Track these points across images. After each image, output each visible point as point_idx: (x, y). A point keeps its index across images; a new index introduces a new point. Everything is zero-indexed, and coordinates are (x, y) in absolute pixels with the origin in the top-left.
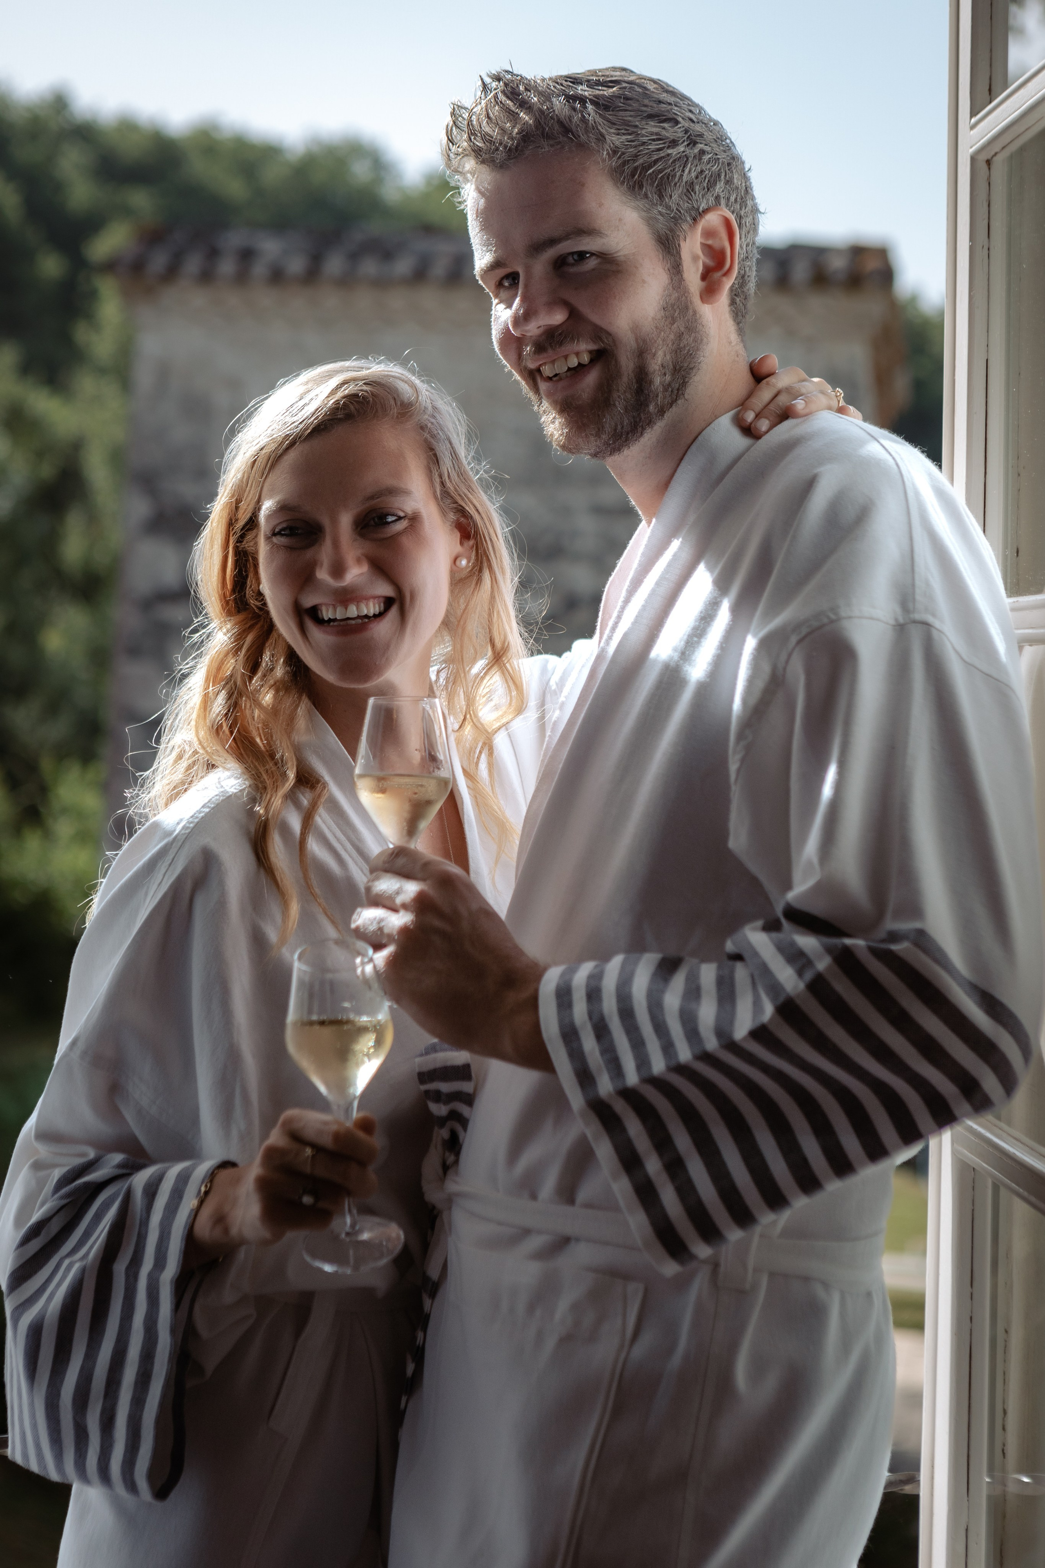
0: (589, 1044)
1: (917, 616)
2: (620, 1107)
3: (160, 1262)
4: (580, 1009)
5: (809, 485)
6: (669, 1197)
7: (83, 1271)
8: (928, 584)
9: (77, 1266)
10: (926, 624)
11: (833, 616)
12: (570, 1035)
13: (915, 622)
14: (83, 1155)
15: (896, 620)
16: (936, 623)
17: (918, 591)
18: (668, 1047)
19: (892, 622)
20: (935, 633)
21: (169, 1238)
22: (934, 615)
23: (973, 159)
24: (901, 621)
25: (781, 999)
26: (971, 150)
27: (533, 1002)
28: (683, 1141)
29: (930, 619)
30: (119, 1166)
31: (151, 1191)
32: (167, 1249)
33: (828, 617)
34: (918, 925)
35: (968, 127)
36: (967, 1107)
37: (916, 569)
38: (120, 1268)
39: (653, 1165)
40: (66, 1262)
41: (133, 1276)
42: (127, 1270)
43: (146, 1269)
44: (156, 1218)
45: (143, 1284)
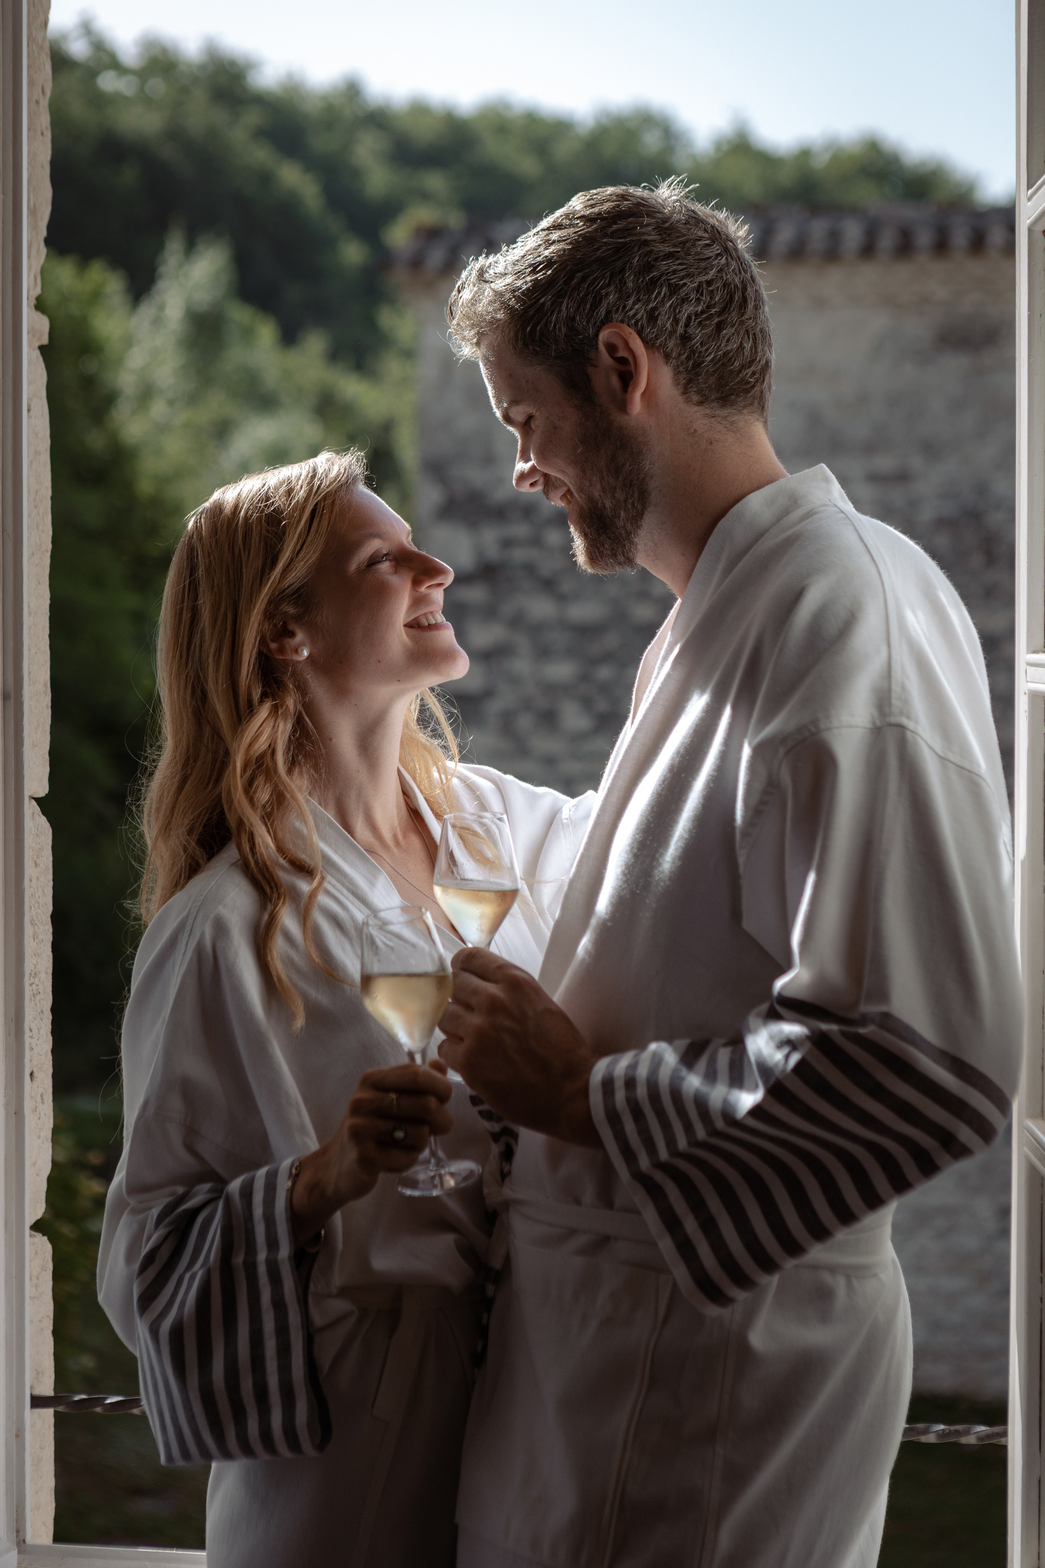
0: (629, 1126)
1: (893, 720)
2: (659, 1177)
3: (273, 1244)
4: (620, 1095)
5: (796, 596)
6: (704, 1251)
8: (904, 688)
9: (199, 1274)
10: (902, 727)
12: (613, 1117)
13: (891, 725)
15: (874, 723)
16: (910, 725)
17: (894, 695)
18: (688, 1128)
19: (869, 725)
20: (909, 734)
21: (274, 1224)
22: (908, 717)
23: (1030, 230)
24: (878, 723)
25: (772, 1080)
26: (1028, 221)
27: (585, 1090)
28: (714, 1204)
29: (905, 721)
30: (211, 1191)
31: (247, 1192)
32: (276, 1233)
34: (882, 1008)
35: (1026, 199)
36: (947, 1157)
37: (893, 674)
38: (239, 1260)
39: (690, 1225)
41: (251, 1267)
42: (245, 1263)
43: (262, 1256)
44: (258, 1211)
45: (262, 1269)
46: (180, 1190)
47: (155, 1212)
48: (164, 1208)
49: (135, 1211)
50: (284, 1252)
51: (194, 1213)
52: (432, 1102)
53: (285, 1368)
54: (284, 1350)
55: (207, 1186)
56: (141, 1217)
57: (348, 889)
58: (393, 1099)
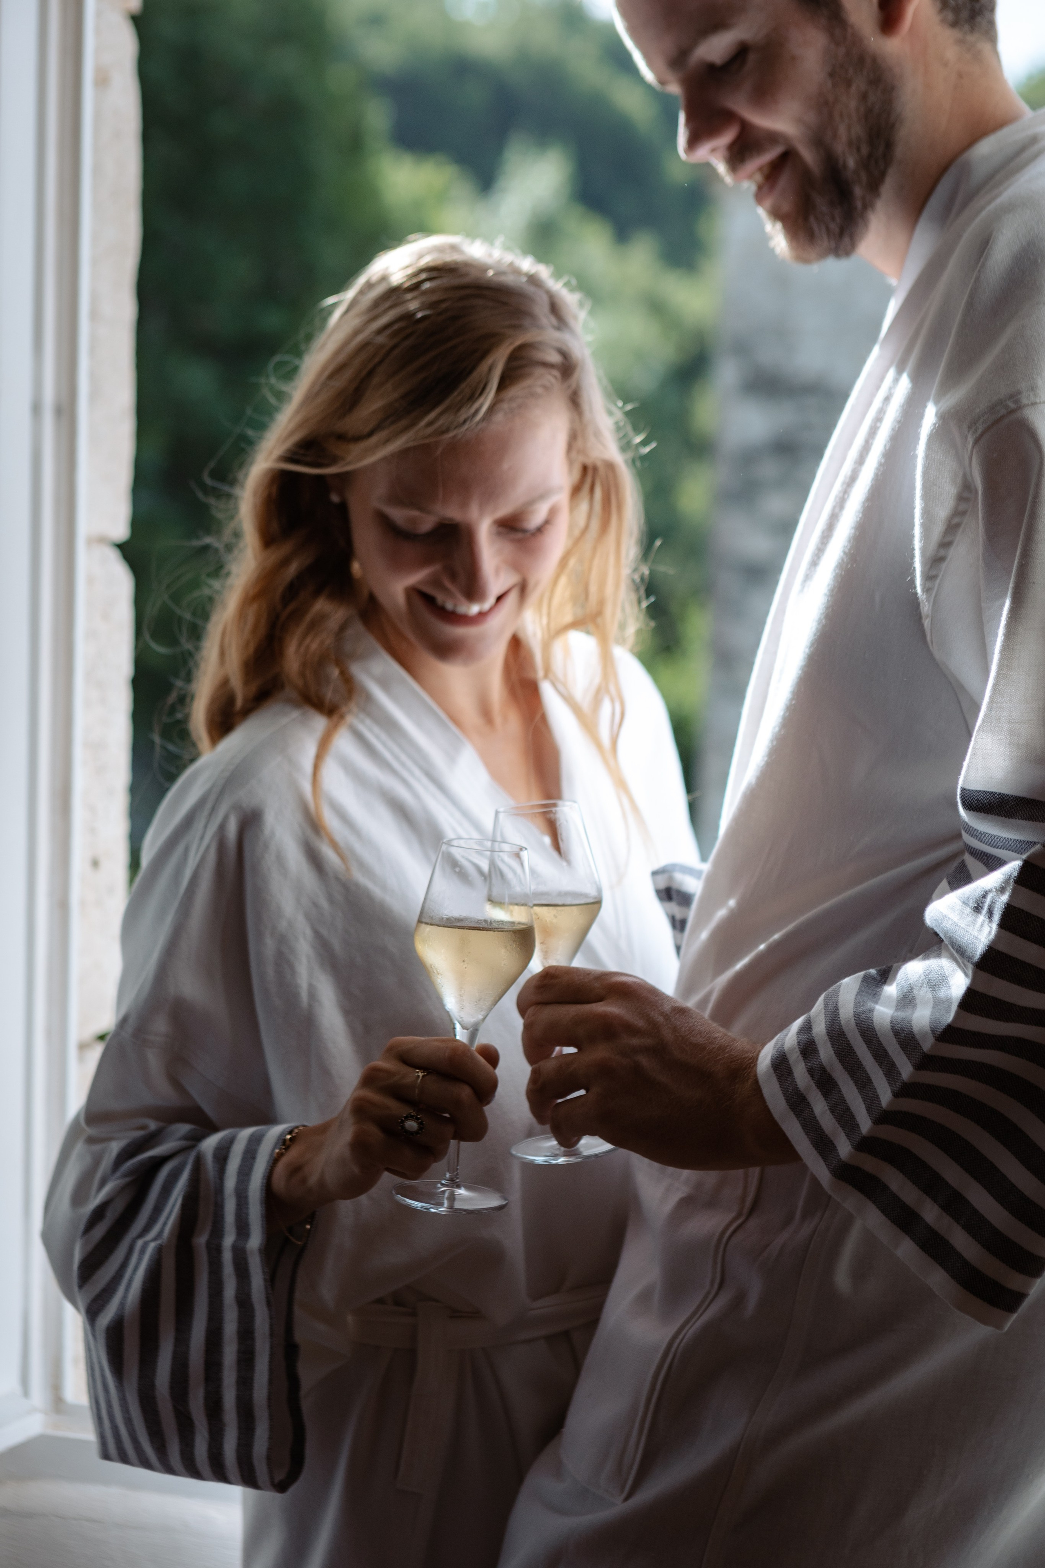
3: (243, 1229)
7: (159, 1250)
9: (152, 1246)
11: (1012, 405)
14: (143, 1127)
21: (247, 1203)
30: (185, 1138)
31: (222, 1154)
32: (247, 1214)
33: (1007, 407)
38: (201, 1240)
40: (140, 1243)
41: (215, 1250)
42: (208, 1243)
43: (229, 1240)
44: (230, 1183)
45: (227, 1256)
46: (153, 1125)
47: (115, 1147)
48: (129, 1145)
49: (91, 1140)
50: (255, 1241)
51: (158, 1163)
52: (465, 1092)
53: (245, 1382)
54: (246, 1359)
55: (184, 1128)
56: (97, 1148)
57: (421, 768)
58: (418, 1076)
